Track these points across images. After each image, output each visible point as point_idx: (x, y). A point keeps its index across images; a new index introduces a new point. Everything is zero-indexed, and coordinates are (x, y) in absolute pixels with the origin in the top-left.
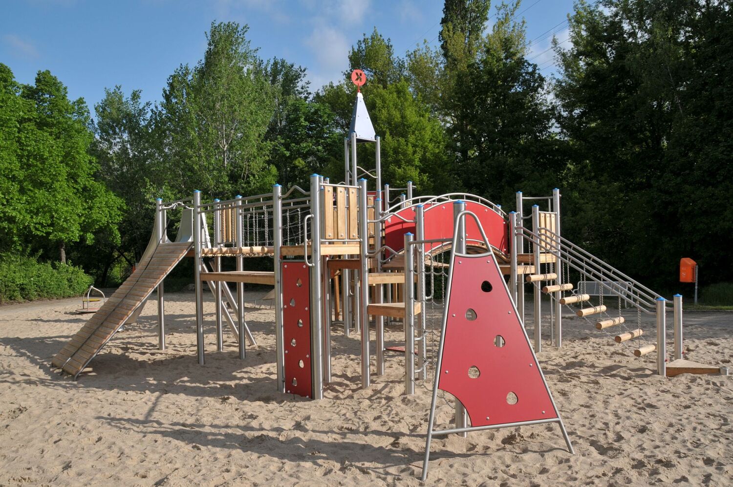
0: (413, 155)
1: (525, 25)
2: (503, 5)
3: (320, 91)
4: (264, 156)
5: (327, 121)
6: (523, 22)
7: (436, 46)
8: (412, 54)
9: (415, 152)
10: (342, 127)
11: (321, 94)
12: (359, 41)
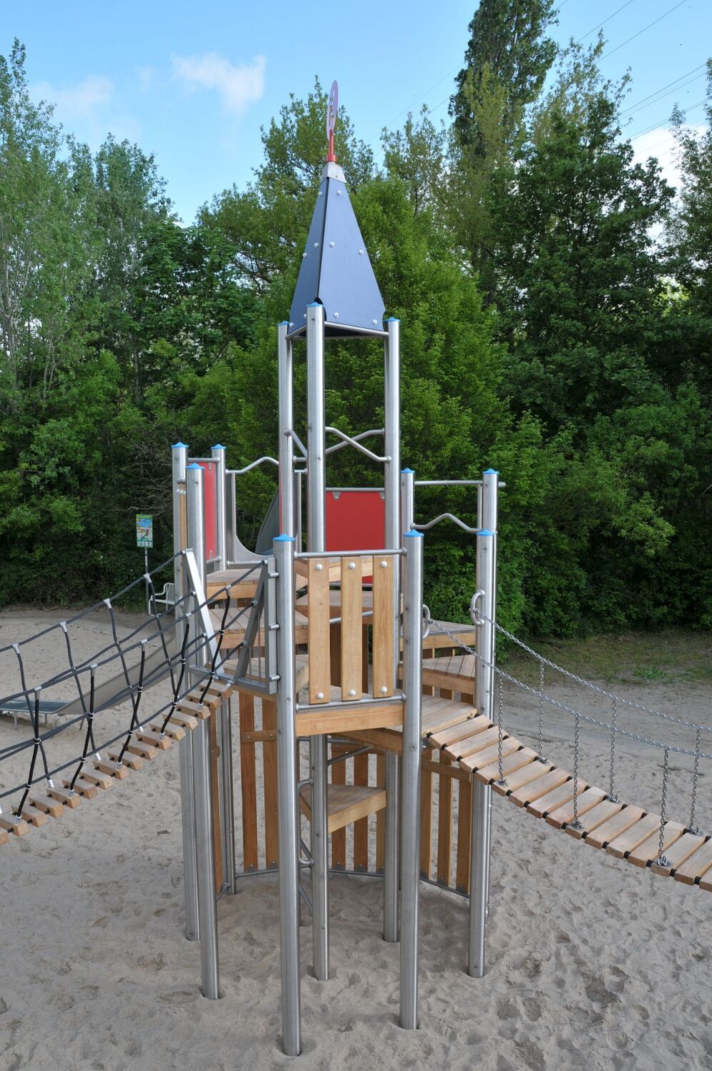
0: (426, 350)
1: (628, 85)
2: (572, 45)
3: (209, 205)
4: (89, 330)
5: (220, 262)
6: (627, 78)
7: (443, 120)
8: (392, 134)
9: (429, 343)
10: (252, 275)
11: (211, 211)
12: (286, 108)
